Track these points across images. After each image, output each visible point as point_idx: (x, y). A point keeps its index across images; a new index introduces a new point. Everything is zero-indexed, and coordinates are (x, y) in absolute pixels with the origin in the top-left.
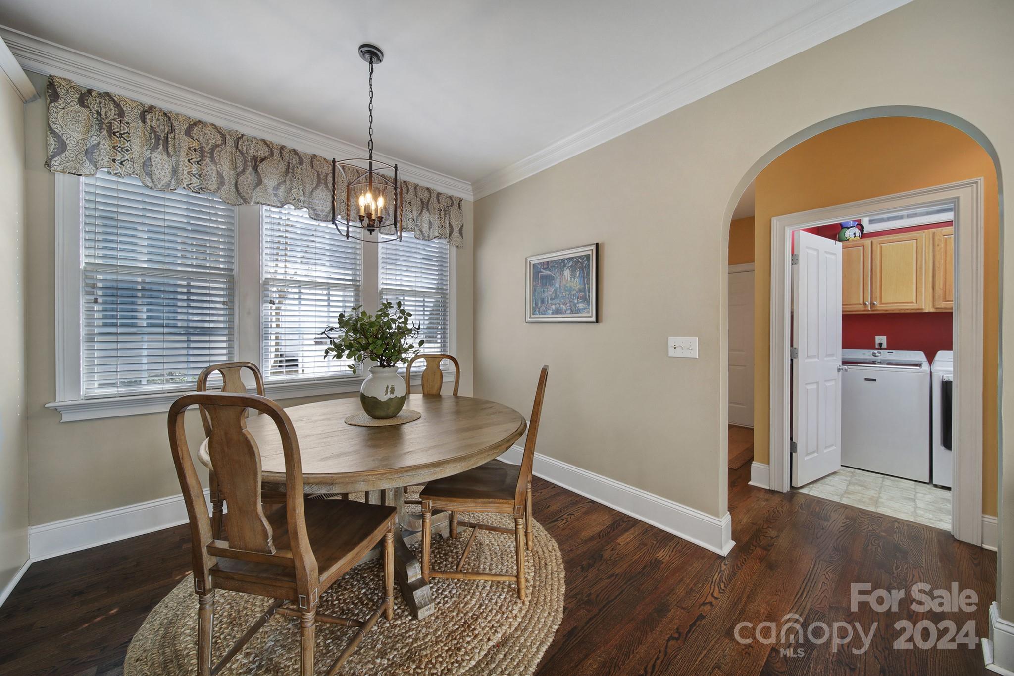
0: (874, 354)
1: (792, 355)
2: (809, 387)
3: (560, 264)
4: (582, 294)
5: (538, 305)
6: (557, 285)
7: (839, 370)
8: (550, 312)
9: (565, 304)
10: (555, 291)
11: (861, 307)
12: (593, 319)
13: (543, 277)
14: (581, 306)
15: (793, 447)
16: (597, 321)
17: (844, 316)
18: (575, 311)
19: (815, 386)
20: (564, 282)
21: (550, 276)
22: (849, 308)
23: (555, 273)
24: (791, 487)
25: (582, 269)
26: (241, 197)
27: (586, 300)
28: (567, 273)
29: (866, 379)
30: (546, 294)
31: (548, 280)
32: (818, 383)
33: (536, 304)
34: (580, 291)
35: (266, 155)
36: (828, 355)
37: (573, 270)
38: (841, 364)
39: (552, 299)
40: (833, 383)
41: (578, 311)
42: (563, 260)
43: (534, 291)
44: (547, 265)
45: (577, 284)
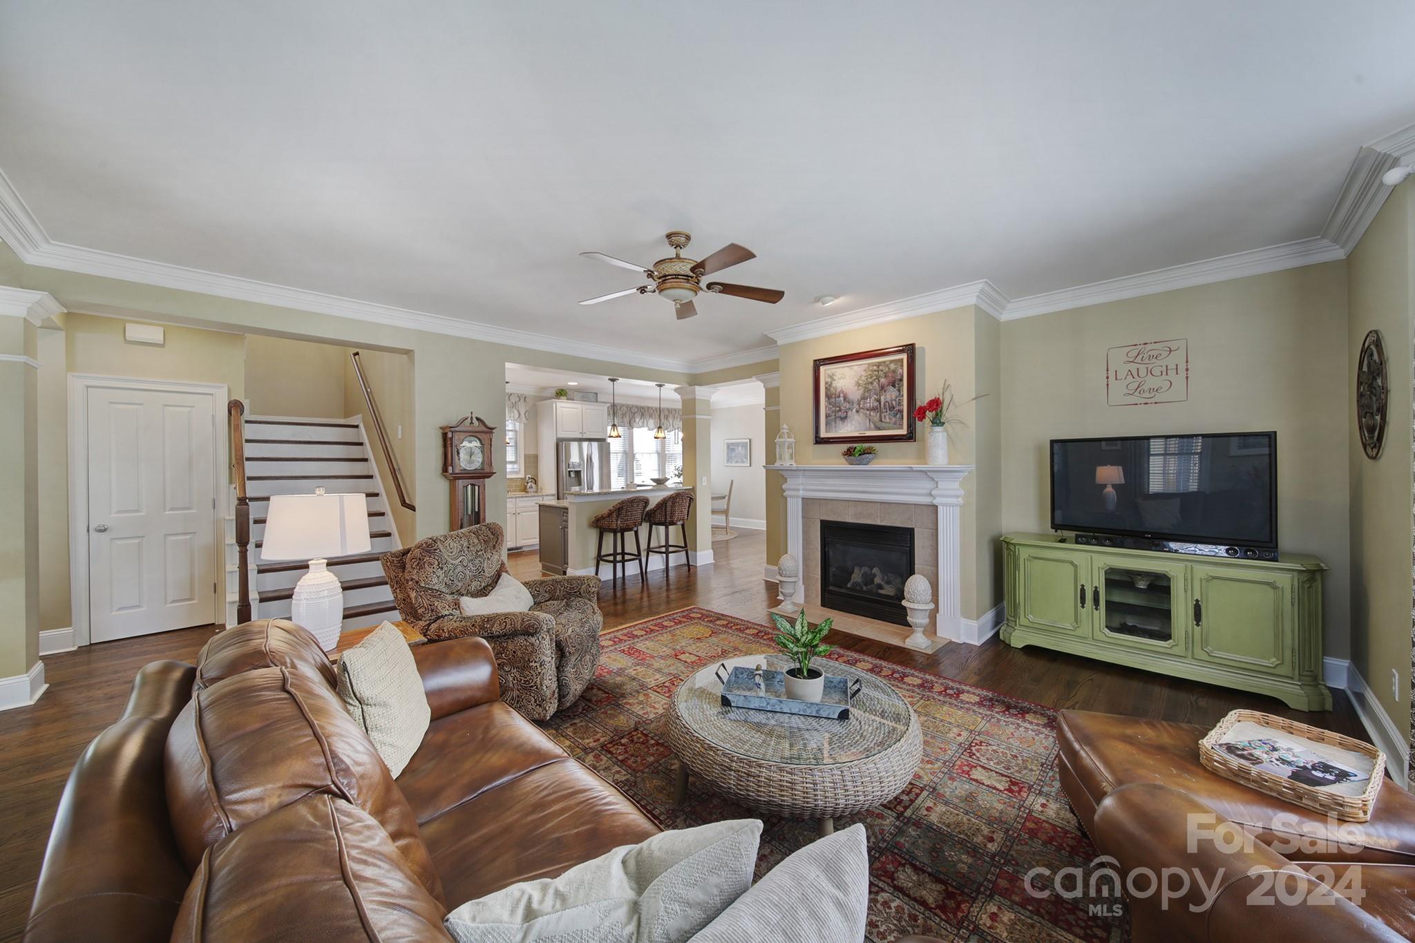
5: (729, 459)
6: (735, 452)
8: (733, 462)
9: (739, 459)
10: (735, 454)
13: (731, 449)
14: (744, 460)
16: (750, 465)
20: (739, 451)
21: (733, 448)
23: (735, 448)
25: (745, 447)
26: (631, 426)
27: (747, 458)
28: (740, 448)
30: (731, 455)
31: (733, 450)
34: (744, 455)
35: (636, 410)
37: (742, 448)
39: (734, 457)
41: (744, 462)
42: (738, 443)
43: (728, 454)
44: (732, 444)
45: (743, 452)
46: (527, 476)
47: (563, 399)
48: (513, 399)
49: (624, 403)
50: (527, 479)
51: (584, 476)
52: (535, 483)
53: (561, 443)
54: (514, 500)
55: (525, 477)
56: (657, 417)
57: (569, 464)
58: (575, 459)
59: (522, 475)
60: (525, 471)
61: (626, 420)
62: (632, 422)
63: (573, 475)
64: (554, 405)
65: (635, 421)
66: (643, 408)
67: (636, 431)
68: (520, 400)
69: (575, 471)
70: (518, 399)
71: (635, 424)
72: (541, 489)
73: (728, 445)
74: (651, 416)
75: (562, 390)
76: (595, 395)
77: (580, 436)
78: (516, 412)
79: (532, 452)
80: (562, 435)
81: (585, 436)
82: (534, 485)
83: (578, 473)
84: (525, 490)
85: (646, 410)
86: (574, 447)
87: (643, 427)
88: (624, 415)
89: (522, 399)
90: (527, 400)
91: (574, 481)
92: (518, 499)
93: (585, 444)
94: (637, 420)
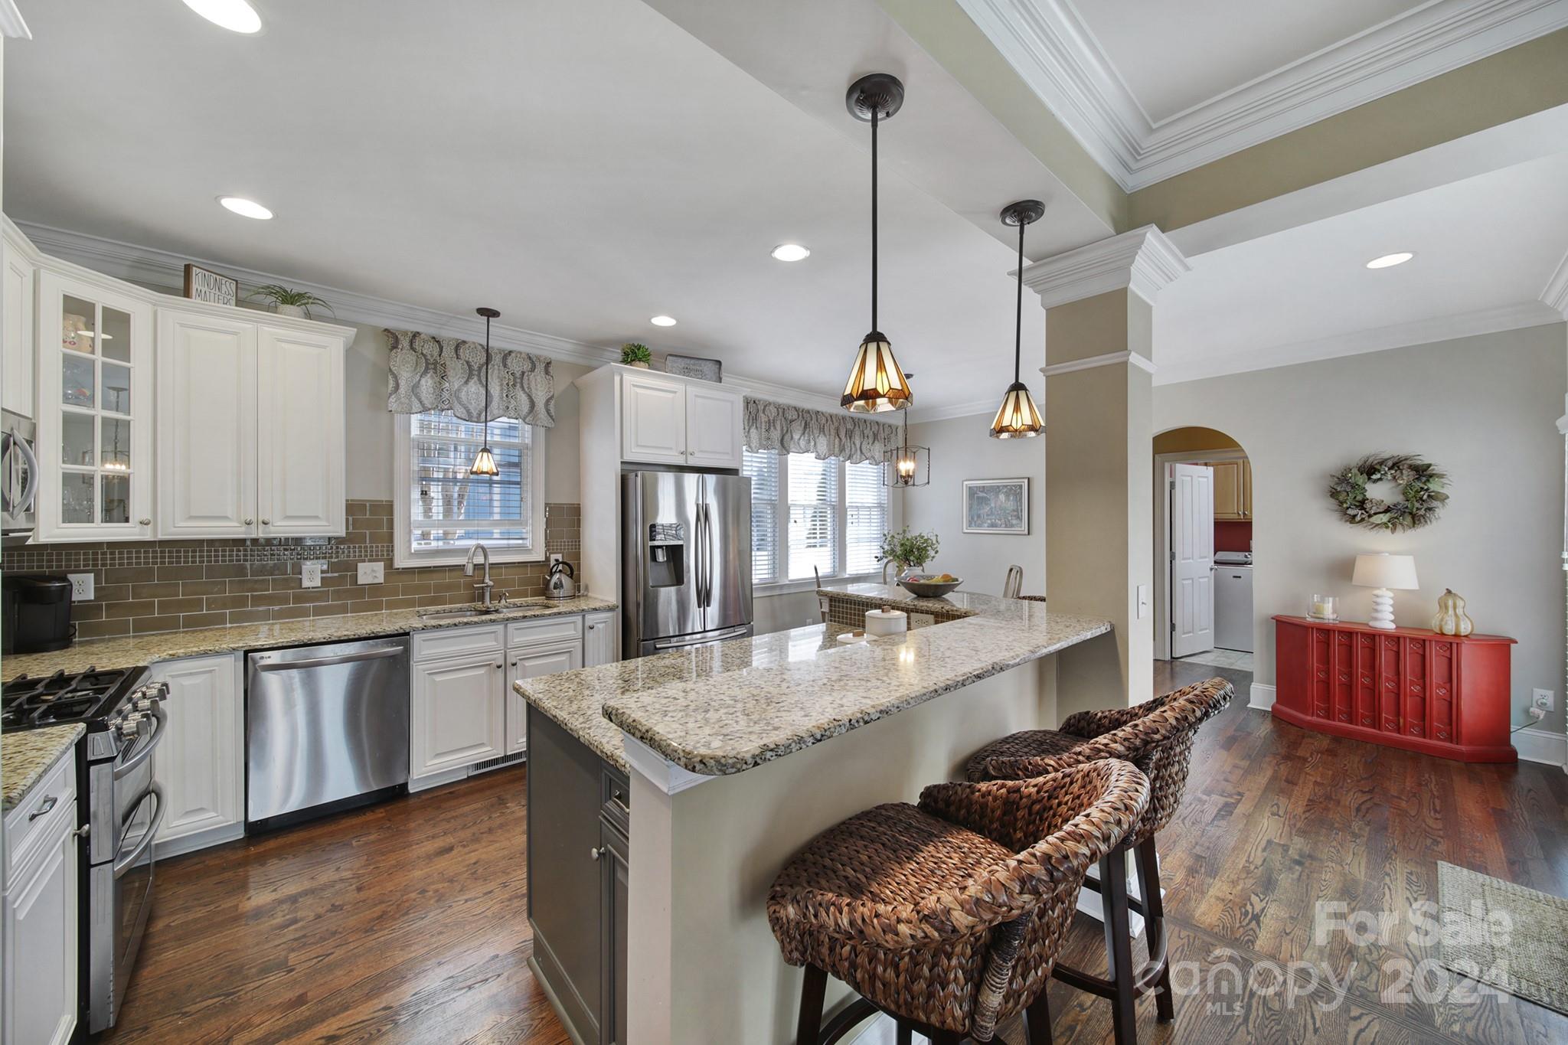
0: (1246, 557)
1: (1171, 557)
2: (1185, 582)
3: (996, 490)
4: (1015, 513)
5: (974, 519)
6: (993, 505)
7: (1211, 569)
8: (986, 525)
9: (1000, 520)
10: (991, 508)
11: (1235, 516)
12: (1026, 532)
13: (978, 498)
14: (1014, 522)
15: (1173, 627)
16: (1029, 534)
17: (1215, 523)
18: (1009, 525)
19: (1191, 581)
20: (999, 503)
21: (985, 498)
22: (1219, 516)
23: (991, 496)
24: (1172, 657)
25: (1015, 495)
26: (784, 448)
27: (1019, 518)
28: (1002, 497)
29: (1235, 577)
30: (982, 511)
31: (983, 501)
32: (1192, 579)
33: (972, 518)
34: (1014, 511)
35: (794, 417)
36: (1201, 558)
37: (1007, 496)
38: (1213, 564)
39: (988, 515)
40: (1206, 579)
41: (1012, 526)
42: (998, 487)
43: (970, 508)
44: (983, 489)
45: (1010, 505)
46: (553, 557)
47: (641, 367)
48: (515, 364)
49: (771, 399)
50: (553, 563)
51: (690, 560)
52: (571, 576)
53: (632, 476)
54: (500, 628)
55: (548, 559)
56: (833, 432)
57: (653, 526)
58: (666, 516)
59: (539, 556)
60: (547, 545)
61: (776, 434)
62: (786, 437)
63: (661, 556)
64: (617, 379)
65: (792, 438)
66: (808, 412)
67: (793, 458)
68: (533, 370)
69: (666, 546)
70: (527, 366)
71: (792, 446)
72: (587, 588)
73: (972, 492)
74: (822, 430)
75: (639, 347)
76: (715, 367)
77: (680, 461)
78: (523, 398)
79: (564, 499)
80: (634, 455)
81: (692, 462)
82: (566, 581)
83: (675, 553)
84: (544, 590)
85: (814, 416)
86: (666, 483)
87: (807, 451)
88: (771, 424)
89: (540, 367)
90: (551, 369)
91: (663, 573)
92: (511, 626)
93: (691, 480)
94: (796, 437)
